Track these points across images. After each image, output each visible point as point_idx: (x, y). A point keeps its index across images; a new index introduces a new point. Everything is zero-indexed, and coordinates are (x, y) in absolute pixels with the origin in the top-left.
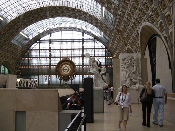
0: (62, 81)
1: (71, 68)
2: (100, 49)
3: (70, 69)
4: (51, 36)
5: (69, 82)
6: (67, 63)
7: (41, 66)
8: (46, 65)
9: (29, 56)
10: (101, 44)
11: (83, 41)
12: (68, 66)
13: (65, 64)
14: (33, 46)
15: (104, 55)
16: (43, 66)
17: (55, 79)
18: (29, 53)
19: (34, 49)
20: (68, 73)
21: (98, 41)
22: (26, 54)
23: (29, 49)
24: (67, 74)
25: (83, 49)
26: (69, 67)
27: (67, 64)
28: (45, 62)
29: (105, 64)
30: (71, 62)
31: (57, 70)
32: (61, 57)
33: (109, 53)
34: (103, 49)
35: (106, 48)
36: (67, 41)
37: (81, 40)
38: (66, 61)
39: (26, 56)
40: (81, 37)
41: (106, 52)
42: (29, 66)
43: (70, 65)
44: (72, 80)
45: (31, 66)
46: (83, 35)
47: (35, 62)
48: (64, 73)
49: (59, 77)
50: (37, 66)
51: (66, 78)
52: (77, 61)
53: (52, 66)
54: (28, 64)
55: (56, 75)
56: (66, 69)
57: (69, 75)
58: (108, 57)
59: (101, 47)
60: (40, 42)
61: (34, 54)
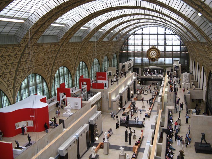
0: (151, 61)
1: (157, 53)
2: (177, 40)
3: (156, 54)
4: (142, 30)
5: (155, 62)
6: (154, 49)
7: (136, 51)
8: (140, 50)
9: (127, 44)
10: (178, 37)
11: (165, 34)
12: (155, 51)
13: (152, 50)
14: (130, 37)
15: (180, 45)
16: (137, 51)
17: (146, 59)
18: (127, 42)
19: (131, 39)
20: (155, 56)
21: (176, 34)
22: (125, 43)
23: (127, 40)
24: (154, 57)
25: (165, 40)
26: (156, 52)
27: (154, 50)
28: (139, 48)
29: (180, 51)
30: (157, 50)
31: (147, 54)
32: (150, 45)
33: (183, 43)
34: (179, 40)
35: (181, 40)
37: (164, 34)
38: (153, 48)
39: (126, 44)
40: (164, 32)
41: (181, 42)
42: (128, 51)
43: (156, 51)
44: (157, 61)
45: (129, 51)
46: (165, 30)
47: (131, 48)
48: (153, 57)
49: (148, 59)
50: (133, 51)
51: (153, 60)
52: (161, 49)
53: (144, 51)
54: (127, 49)
55: (147, 57)
56: (153, 54)
57: (155, 58)
58: (182, 46)
59: (177, 39)
60: (135, 35)
61: (130, 42)
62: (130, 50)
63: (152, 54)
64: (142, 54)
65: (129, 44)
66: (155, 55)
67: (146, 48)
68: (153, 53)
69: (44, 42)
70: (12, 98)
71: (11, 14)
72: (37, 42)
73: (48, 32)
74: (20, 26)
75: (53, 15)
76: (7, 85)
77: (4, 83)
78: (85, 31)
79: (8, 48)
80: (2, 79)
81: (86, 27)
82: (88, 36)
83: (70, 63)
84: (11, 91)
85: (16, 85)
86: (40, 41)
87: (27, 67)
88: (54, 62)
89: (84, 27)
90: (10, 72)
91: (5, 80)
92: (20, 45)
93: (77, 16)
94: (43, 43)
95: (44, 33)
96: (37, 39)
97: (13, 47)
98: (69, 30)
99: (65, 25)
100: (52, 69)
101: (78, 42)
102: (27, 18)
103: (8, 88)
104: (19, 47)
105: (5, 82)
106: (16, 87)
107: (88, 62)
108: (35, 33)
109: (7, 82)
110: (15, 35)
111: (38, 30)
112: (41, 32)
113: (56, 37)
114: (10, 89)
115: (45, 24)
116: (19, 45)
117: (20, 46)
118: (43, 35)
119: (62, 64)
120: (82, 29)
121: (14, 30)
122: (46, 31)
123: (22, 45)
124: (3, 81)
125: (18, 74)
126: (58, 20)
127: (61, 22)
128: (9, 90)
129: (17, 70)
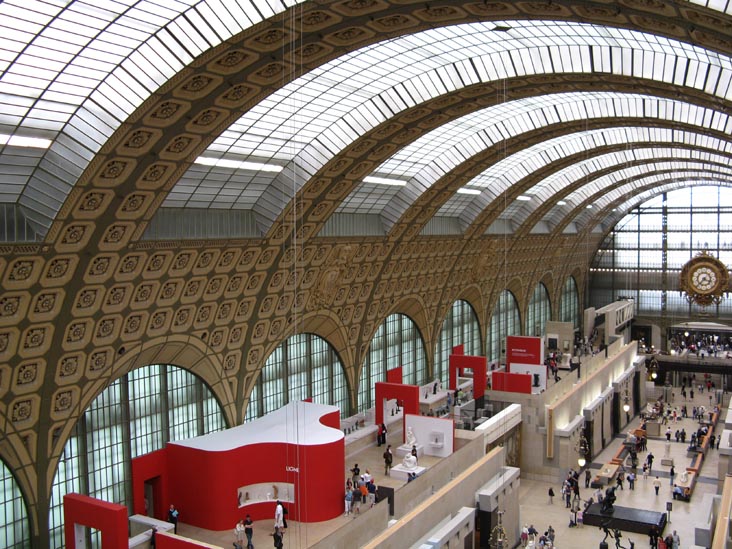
0: (695, 304)
1: (716, 276)
3: (714, 279)
4: (665, 199)
5: (712, 308)
6: (707, 264)
7: (643, 269)
8: (656, 266)
9: (613, 246)
12: (709, 271)
13: (701, 267)
14: (622, 223)
16: (648, 269)
17: (676, 298)
18: (614, 238)
19: (625, 228)
20: (709, 287)
22: (607, 240)
23: (613, 230)
24: (707, 290)
26: (713, 274)
27: (707, 267)
28: (652, 260)
30: (718, 264)
32: (691, 249)
36: (706, 211)
38: (704, 260)
39: (608, 244)
42: (614, 268)
43: (713, 270)
44: (718, 303)
45: (618, 268)
47: (626, 259)
48: (704, 288)
49: (686, 295)
50: (634, 269)
51: (704, 299)
53: (670, 269)
54: (613, 262)
55: (681, 290)
56: (704, 279)
57: (712, 293)
60: (639, 213)
61: (622, 239)
62: (621, 266)
63: (700, 279)
64: (663, 280)
65: (619, 246)
66: (710, 281)
67: (678, 260)
68: (704, 275)
69: (341, 235)
70: (233, 407)
71: (245, 146)
72: (319, 235)
73: (353, 202)
74: (269, 182)
75: (372, 150)
76: (222, 365)
77: (213, 358)
78: (473, 201)
79: (229, 250)
80: (207, 344)
81: (478, 188)
82: (481, 215)
83: (422, 303)
84: (231, 383)
85: (249, 368)
86: (327, 231)
87: (284, 312)
88: (371, 299)
89: (470, 187)
90: (232, 324)
91: (218, 349)
92: (267, 243)
93: (448, 153)
94: (339, 237)
95: (343, 205)
96: (318, 223)
97: (244, 248)
98: (421, 198)
99: (409, 180)
100: (364, 322)
101: (449, 236)
102: (290, 157)
103: (224, 376)
104: (264, 247)
105: (215, 354)
106: (249, 375)
107: (480, 302)
108: (314, 205)
109: (220, 356)
110: (252, 210)
111: (322, 197)
112: (332, 203)
113: (379, 218)
114: (230, 379)
115: (346, 177)
116: (265, 242)
117: (267, 245)
118: (338, 210)
119: (395, 305)
120: (461, 194)
121: (252, 195)
122: (347, 200)
123: (272, 242)
124: (209, 352)
125: (255, 331)
126: (387, 165)
127: (395, 172)
128: (225, 382)
129: (252, 321)
